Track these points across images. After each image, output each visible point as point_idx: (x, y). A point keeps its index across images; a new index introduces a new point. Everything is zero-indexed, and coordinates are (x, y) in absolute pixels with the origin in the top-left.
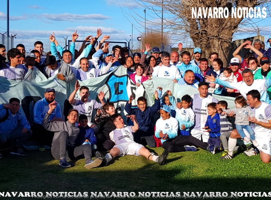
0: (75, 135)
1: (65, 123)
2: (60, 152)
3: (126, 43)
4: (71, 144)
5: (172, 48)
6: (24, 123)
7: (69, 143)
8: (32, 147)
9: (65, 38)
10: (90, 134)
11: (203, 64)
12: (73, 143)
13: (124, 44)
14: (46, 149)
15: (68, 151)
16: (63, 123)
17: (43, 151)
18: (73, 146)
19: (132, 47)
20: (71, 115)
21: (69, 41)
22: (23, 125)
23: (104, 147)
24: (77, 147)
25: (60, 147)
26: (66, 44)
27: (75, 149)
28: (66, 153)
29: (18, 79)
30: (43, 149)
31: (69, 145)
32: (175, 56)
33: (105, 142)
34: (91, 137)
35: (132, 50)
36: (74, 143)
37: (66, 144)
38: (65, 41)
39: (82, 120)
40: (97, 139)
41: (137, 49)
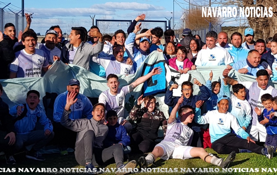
0: (102, 135)
1: (89, 121)
2: (85, 156)
3: (166, 22)
4: (99, 146)
5: (222, 27)
6: (44, 122)
7: (96, 145)
8: (52, 151)
9: (92, 17)
10: (121, 133)
11: (259, 46)
12: (100, 144)
13: (163, 23)
14: (69, 153)
15: (95, 154)
16: (86, 121)
17: (65, 154)
18: (101, 148)
19: (174, 27)
20: (96, 110)
21: (97, 20)
22: (44, 124)
23: (140, 149)
24: (105, 149)
25: (85, 150)
26: (93, 24)
27: (103, 151)
28: (92, 157)
29: (35, 69)
30: (65, 153)
31: (96, 147)
32: (223, 38)
33: (141, 143)
34: (123, 137)
35: (174, 30)
36: (102, 144)
37: (93, 145)
38: (92, 20)
39: (110, 117)
40: (131, 138)
41: (180, 28)
